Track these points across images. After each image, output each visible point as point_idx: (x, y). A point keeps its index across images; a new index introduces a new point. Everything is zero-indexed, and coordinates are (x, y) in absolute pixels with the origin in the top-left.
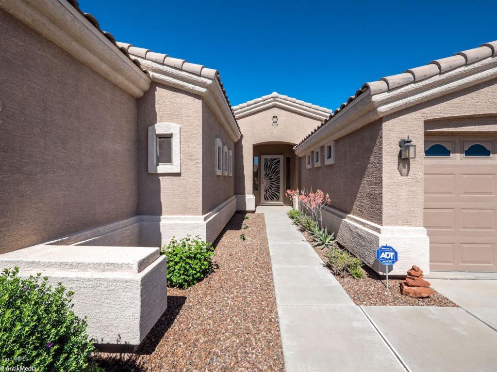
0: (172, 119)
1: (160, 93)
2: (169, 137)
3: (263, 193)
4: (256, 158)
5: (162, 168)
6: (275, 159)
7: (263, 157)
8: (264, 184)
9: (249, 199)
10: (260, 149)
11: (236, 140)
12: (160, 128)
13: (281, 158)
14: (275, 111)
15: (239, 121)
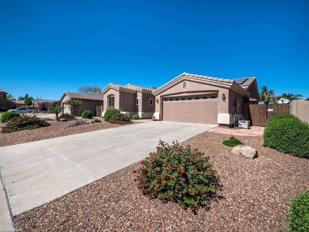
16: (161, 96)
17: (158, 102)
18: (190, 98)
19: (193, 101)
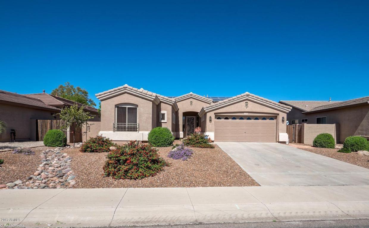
0: (165, 110)
1: (162, 104)
2: (164, 114)
3: (187, 132)
4: (184, 117)
5: (163, 121)
6: (192, 118)
7: (187, 117)
8: (187, 128)
9: (181, 133)
10: (185, 114)
11: (176, 111)
12: (162, 112)
13: (195, 117)
14: (191, 100)
15: (177, 103)
16: (215, 114)
17: (210, 120)
18: (249, 118)
19: (252, 121)
